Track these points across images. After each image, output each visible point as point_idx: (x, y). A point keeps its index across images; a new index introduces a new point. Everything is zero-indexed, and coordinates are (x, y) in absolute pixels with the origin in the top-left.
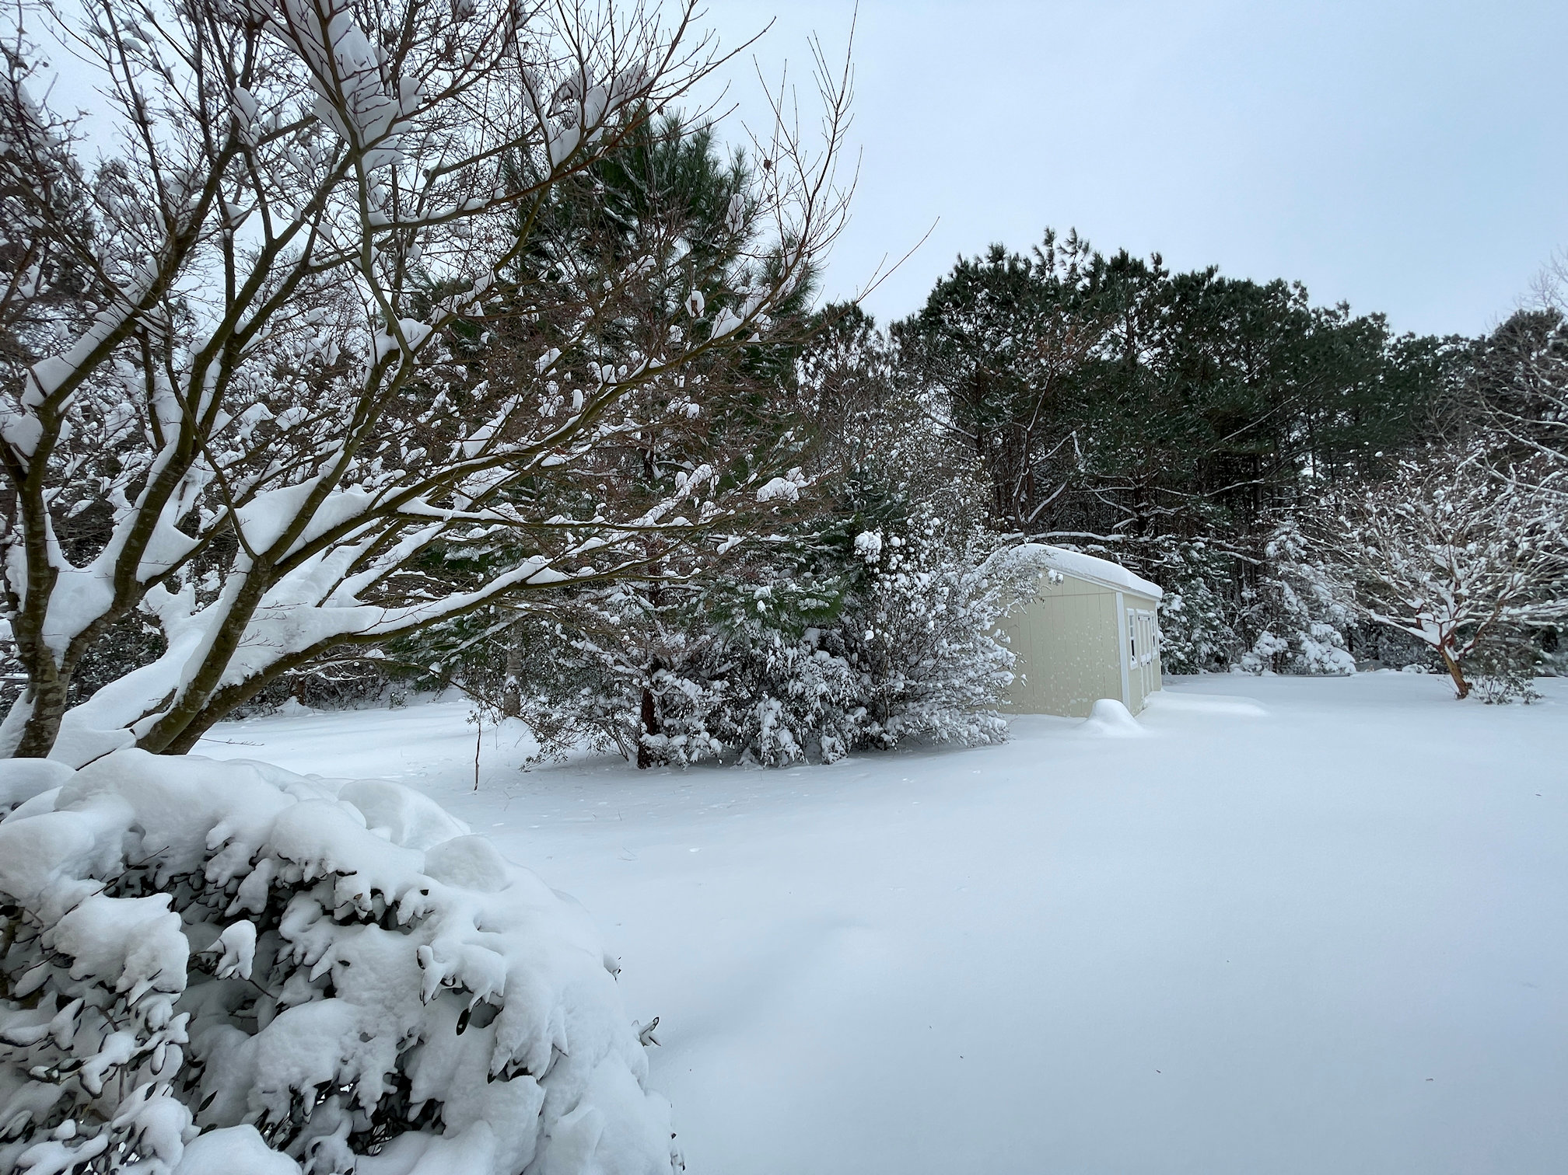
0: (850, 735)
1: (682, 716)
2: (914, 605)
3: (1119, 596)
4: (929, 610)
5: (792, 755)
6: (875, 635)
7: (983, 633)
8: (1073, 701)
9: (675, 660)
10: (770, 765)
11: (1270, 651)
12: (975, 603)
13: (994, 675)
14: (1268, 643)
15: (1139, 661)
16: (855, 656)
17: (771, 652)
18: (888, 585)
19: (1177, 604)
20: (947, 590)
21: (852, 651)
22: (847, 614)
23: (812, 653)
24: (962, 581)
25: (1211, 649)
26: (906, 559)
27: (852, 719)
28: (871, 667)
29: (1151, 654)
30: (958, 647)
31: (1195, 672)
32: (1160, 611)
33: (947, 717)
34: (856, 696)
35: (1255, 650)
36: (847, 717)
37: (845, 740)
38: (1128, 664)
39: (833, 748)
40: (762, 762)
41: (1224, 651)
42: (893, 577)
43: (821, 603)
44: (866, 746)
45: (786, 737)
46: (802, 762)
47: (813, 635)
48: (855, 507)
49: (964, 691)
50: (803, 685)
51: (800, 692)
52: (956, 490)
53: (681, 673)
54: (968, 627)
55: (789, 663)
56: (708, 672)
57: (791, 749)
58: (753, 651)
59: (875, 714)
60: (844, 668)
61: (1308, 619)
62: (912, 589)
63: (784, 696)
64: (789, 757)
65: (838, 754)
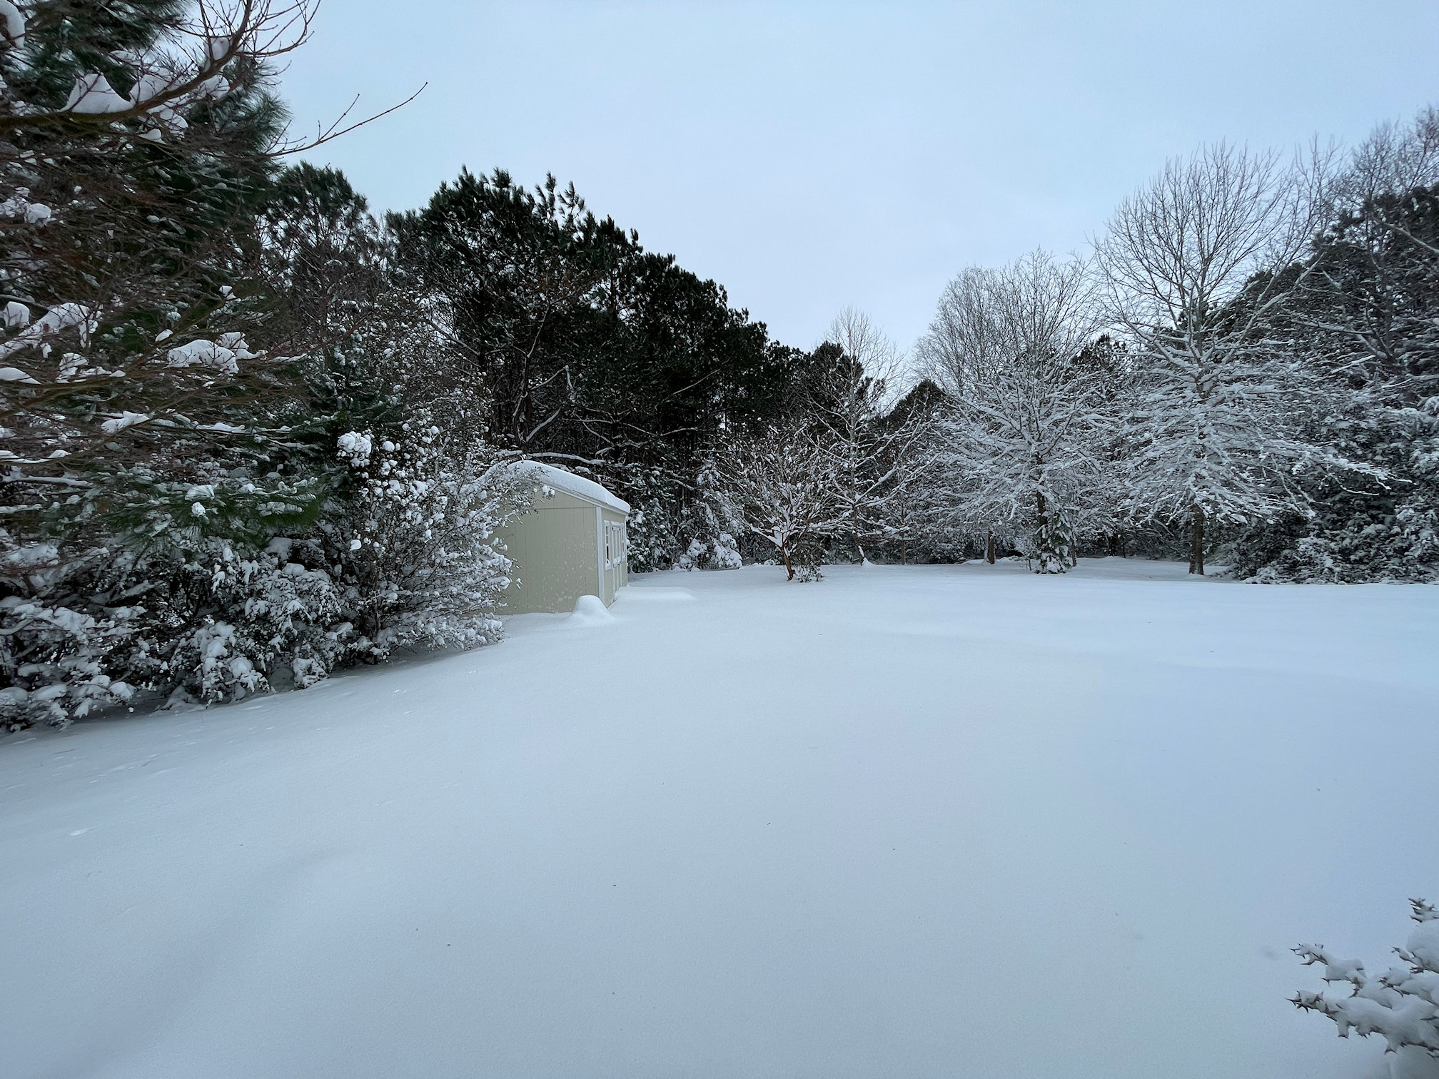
0: (332, 654)
1: (57, 659)
2: (409, 513)
3: (599, 510)
4: (425, 519)
5: (251, 685)
6: (364, 545)
7: (482, 541)
8: (560, 599)
9: (38, 580)
10: (218, 703)
11: (697, 553)
12: (474, 512)
13: (492, 580)
14: (696, 547)
15: (612, 563)
16: (338, 569)
17: (218, 567)
18: (379, 491)
19: (640, 518)
20: (445, 499)
21: (334, 563)
22: (329, 521)
23: (281, 566)
24: (462, 490)
25: (661, 552)
26: (402, 464)
27: (334, 636)
28: (358, 578)
29: (620, 558)
30: (456, 555)
31: (650, 570)
32: (628, 523)
33: (444, 624)
34: (339, 611)
35: (688, 552)
36: (328, 634)
37: (326, 660)
38: (604, 565)
39: (309, 670)
40: (203, 701)
41: (669, 554)
42: (386, 484)
43: (292, 507)
44: (353, 663)
45: (241, 666)
46: (261, 690)
47: (281, 546)
48: (340, 403)
49: (462, 597)
50: (267, 603)
51: (262, 612)
52: (457, 401)
53: (51, 601)
54: (467, 537)
55: (246, 579)
56: (108, 595)
57: (249, 678)
58: (186, 566)
59: (363, 628)
60: (323, 582)
61: (719, 530)
62: (406, 497)
63: (238, 618)
64: (246, 688)
65: (316, 676)
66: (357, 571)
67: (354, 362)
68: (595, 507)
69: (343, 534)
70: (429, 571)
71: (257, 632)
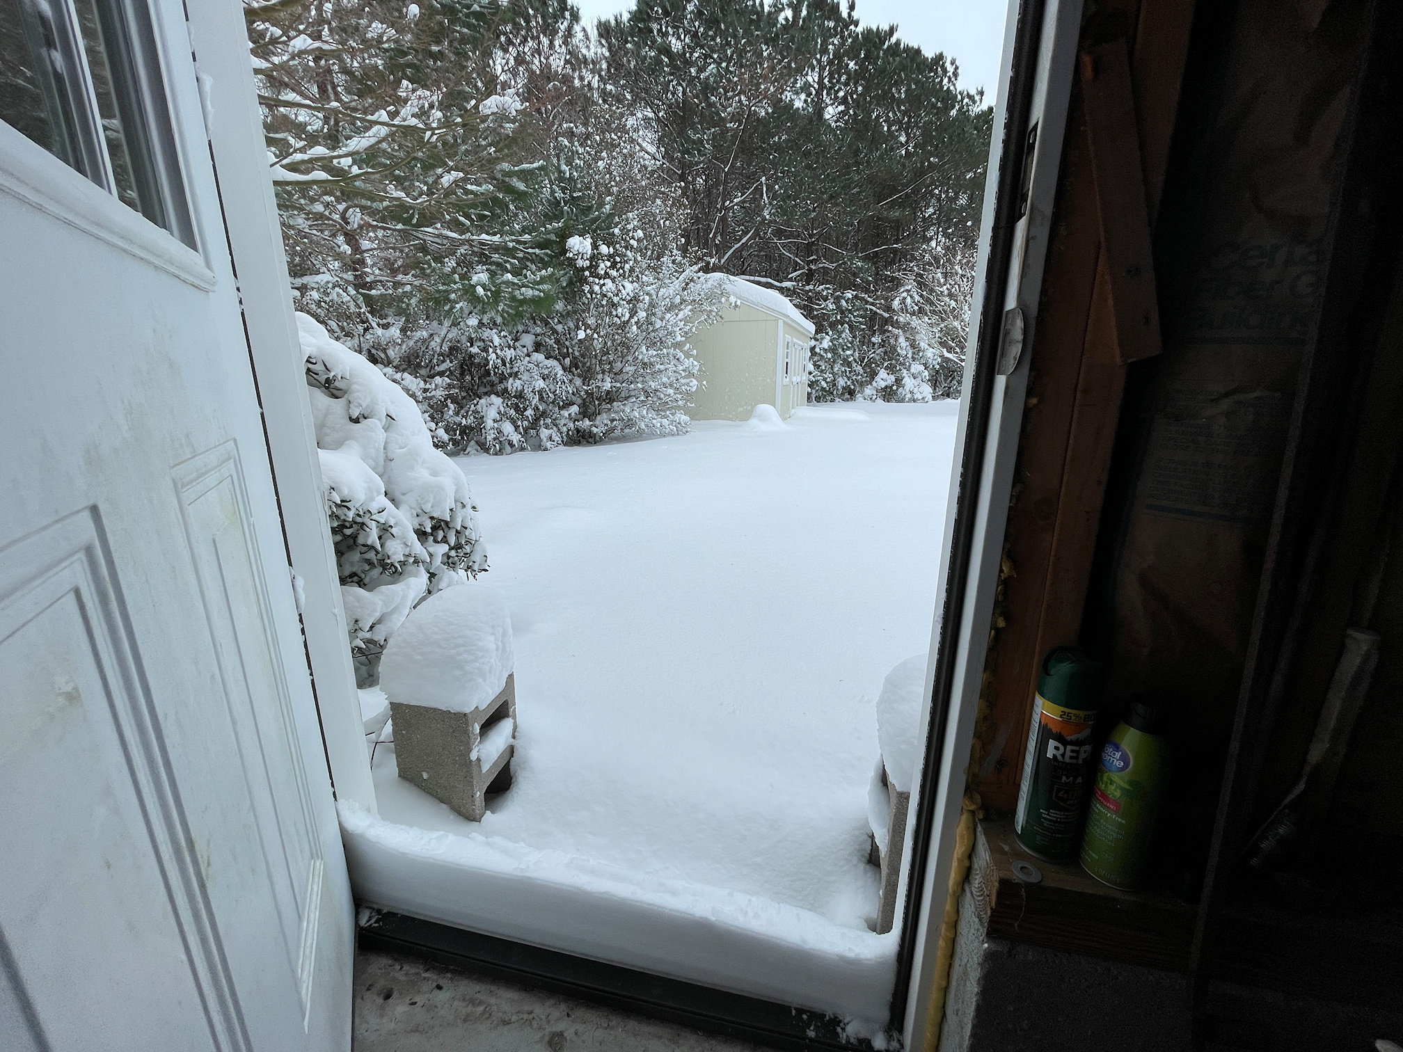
0: (565, 429)
2: (620, 310)
3: (781, 322)
4: (631, 317)
5: (515, 442)
6: (586, 335)
7: (677, 345)
8: (742, 409)
9: (391, 353)
10: (496, 454)
11: (883, 384)
12: (669, 316)
13: (683, 381)
14: (884, 378)
15: (791, 379)
16: (567, 361)
17: (491, 350)
18: (597, 288)
19: (826, 343)
20: (647, 298)
21: (564, 356)
23: (529, 355)
24: (660, 293)
25: (846, 383)
26: (613, 266)
27: (566, 413)
28: (582, 371)
29: (801, 376)
30: (655, 353)
31: (832, 401)
32: (813, 349)
34: (569, 395)
35: (874, 383)
36: (562, 413)
37: (561, 433)
38: (781, 380)
39: (550, 438)
41: (854, 385)
42: (602, 282)
43: (537, 293)
44: (580, 438)
45: (508, 428)
46: (522, 449)
47: (528, 340)
48: (565, 213)
49: (658, 393)
50: (523, 383)
51: (519, 389)
52: (658, 211)
53: (398, 369)
54: (663, 339)
55: (508, 361)
56: (428, 369)
57: (514, 437)
58: (471, 349)
59: (585, 413)
60: (558, 369)
61: (911, 361)
62: (617, 295)
63: (504, 393)
64: (512, 445)
65: (555, 443)
66: (580, 365)
67: (575, 173)
68: (777, 320)
69: (570, 334)
70: (633, 368)
71: (516, 404)
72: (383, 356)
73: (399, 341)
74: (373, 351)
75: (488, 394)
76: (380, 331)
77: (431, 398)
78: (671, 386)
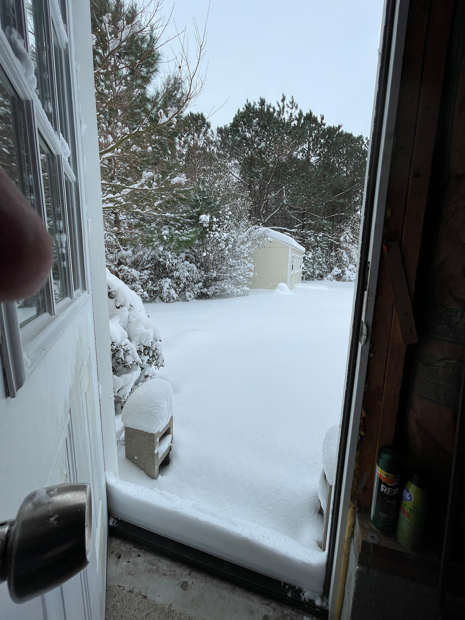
0: (196, 292)
1: (131, 284)
2: (221, 244)
4: (226, 247)
5: (175, 298)
6: (207, 254)
7: (244, 258)
8: (272, 284)
9: (128, 260)
10: (167, 302)
11: (336, 273)
12: (242, 246)
13: (247, 273)
14: (336, 271)
15: (294, 272)
16: (199, 264)
17: (167, 260)
18: (212, 236)
20: (233, 239)
21: (197, 262)
22: (196, 248)
23: (183, 262)
24: (238, 238)
26: (219, 227)
27: (197, 286)
29: (299, 271)
30: (235, 261)
32: (304, 258)
33: (230, 286)
34: (199, 278)
36: (195, 286)
37: (195, 294)
38: (290, 272)
39: (190, 296)
40: (163, 301)
42: (214, 233)
43: (188, 238)
44: (202, 296)
45: (173, 292)
46: (178, 300)
47: (183, 255)
48: (200, 205)
49: (236, 278)
50: (180, 273)
51: (178, 276)
52: (239, 203)
53: (130, 267)
54: (239, 255)
55: (174, 264)
56: (142, 267)
57: (175, 295)
58: (160, 259)
59: (205, 286)
60: (194, 268)
61: (349, 263)
62: (220, 238)
63: (172, 277)
64: (174, 299)
65: (192, 298)
66: (204, 266)
67: (205, 189)
68: (289, 247)
69: (200, 253)
70: (226, 267)
71: (177, 282)
72: (124, 261)
73: (131, 256)
74: (121, 260)
75: (165, 277)
76: (124, 252)
77: (142, 279)
78: (242, 275)
